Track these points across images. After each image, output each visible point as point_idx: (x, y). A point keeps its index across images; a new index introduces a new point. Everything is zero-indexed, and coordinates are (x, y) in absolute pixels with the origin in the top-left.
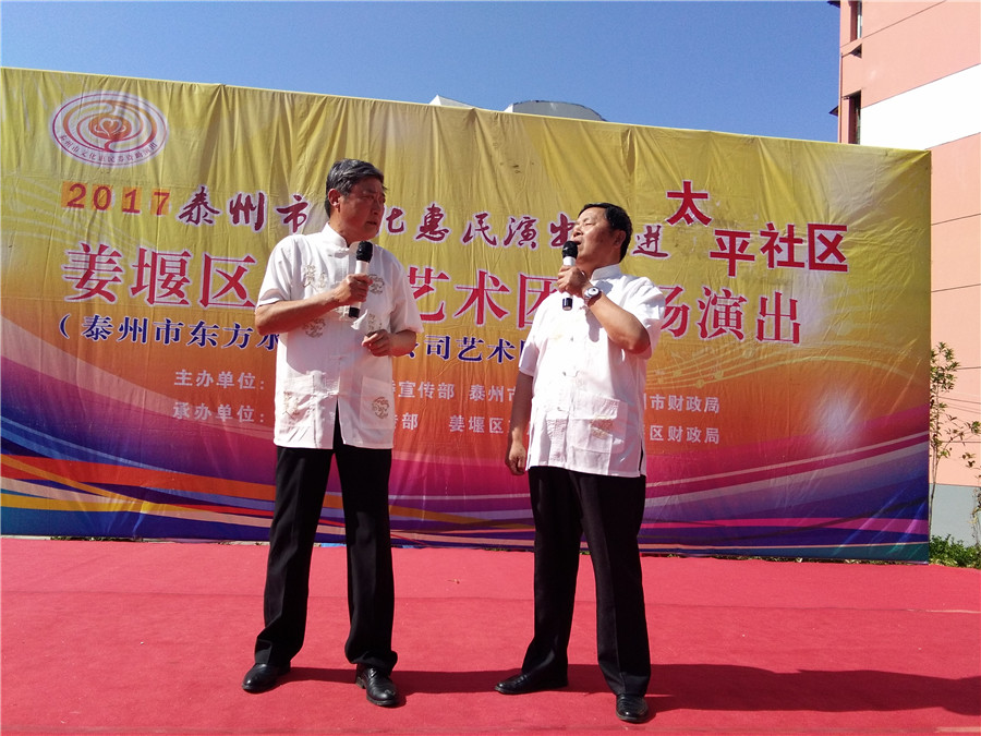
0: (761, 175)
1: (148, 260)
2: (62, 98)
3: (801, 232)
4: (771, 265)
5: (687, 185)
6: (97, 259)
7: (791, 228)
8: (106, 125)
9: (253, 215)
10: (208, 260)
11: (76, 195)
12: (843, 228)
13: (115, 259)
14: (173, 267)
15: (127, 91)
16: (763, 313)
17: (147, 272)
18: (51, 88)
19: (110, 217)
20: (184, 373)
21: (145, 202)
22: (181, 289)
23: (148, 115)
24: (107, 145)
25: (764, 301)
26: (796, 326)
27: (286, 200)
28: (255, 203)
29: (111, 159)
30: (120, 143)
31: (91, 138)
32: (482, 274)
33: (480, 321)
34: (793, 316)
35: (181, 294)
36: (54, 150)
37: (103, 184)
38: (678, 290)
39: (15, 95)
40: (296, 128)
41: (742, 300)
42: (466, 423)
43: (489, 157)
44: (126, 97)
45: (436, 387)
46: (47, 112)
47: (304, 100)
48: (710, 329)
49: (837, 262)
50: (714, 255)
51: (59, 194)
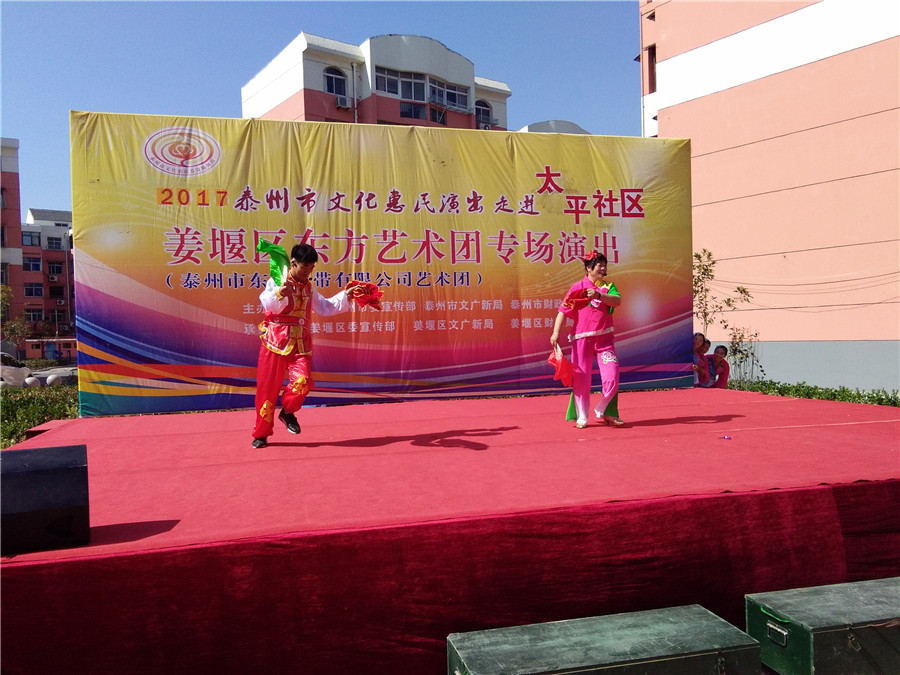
0: (591, 160)
1: (218, 236)
2: (148, 134)
3: (617, 195)
4: (600, 216)
5: (548, 168)
6: (186, 237)
7: (611, 192)
8: (179, 148)
9: (282, 203)
10: (256, 234)
11: (166, 197)
12: (641, 190)
13: (196, 236)
14: (234, 239)
15: (191, 126)
16: (597, 246)
17: (218, 243)
18: (140, 126)
19: (190, 209)
20: (248, 306)
21: (212, 198)
22: (242, 253)
23: (206, 141)
24: (182, 162)
25: (597, 238)
26: (616, 252)
27: (301, 192)
28: (282, 195)
29: (186, 172)
30: (190, 161)
31: (172, 158)
32: (428, 232)
33: (428, 261)
34: (614, 247)
35: (242, 257)
36: (148, 167)
37: (183, 188)
38: (546, 235)
39: (116, 133)
40: (303, 145)
41: (584, 238)
42: (424, 325)
44: (191, 130)
45: (405, 304)
46: (140, 142)
48: (567, 258)
49: (638, 212)
50: (566, 211)
51: (155, 196)
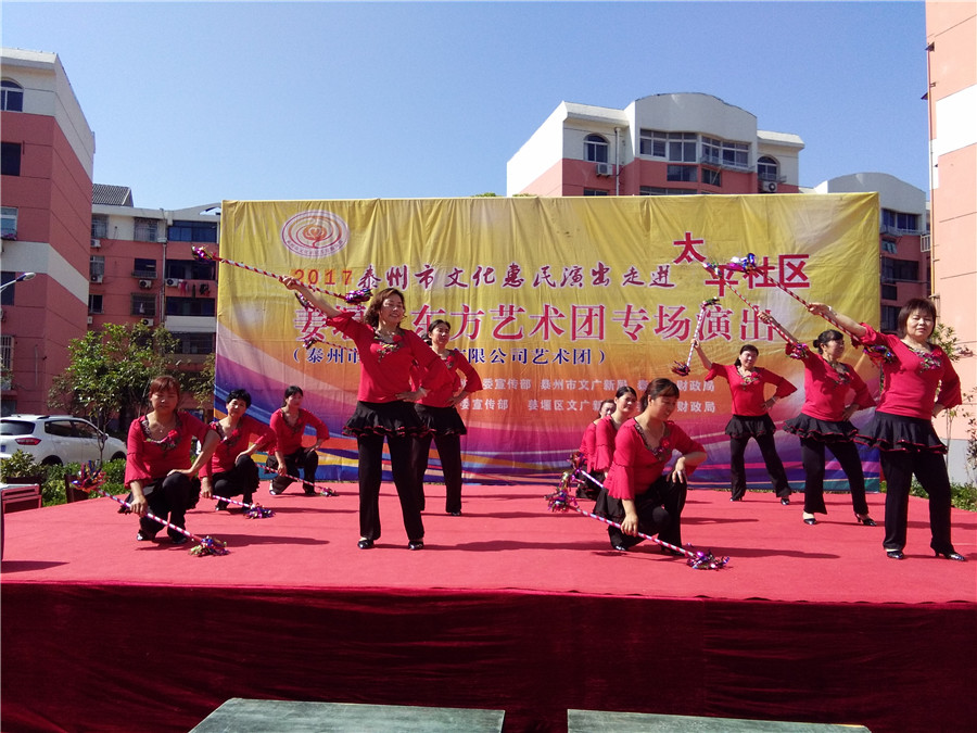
0: (743, 223)
2: (286, 218)
3: (774, 261)
4: (751, 286)
5: (688, 235)
6: (312, 314)
7: (766, 259)
9: (401, 279)
12: (806, 256)
15: (323, 209)
16: (745, 321)
18: (279, 212)
21: (337, 277)
26: (769, 329)
27: (420, 270)
28: (402, 272)
32: (547, 307)
33: (546, 337)
36: (284, 249)
37: (313, 268)
38: (682, 309)
39: (259, 217)
40: (424, 221)
41: (729, 312)
42: (539, 405)
43: (549, 228)
45: (519, 382)
46: (279, 227)
47: (428, 204)
48: (706, 334)
49: (802, 281)
50: (708, 282)
